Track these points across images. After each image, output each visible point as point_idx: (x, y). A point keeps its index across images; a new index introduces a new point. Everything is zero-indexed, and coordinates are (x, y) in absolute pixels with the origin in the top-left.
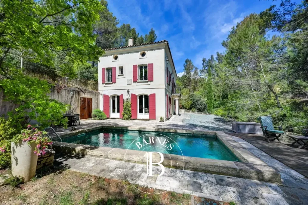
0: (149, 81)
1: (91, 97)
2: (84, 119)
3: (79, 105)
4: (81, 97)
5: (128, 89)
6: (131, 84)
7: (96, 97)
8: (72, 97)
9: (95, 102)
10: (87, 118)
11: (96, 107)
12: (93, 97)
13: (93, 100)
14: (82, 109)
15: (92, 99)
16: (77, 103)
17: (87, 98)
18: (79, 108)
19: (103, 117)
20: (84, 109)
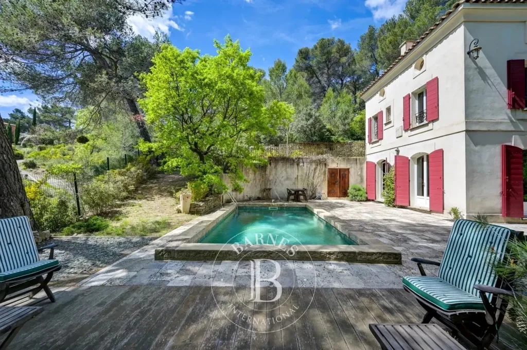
0: (430, 122)
1: (348, 167)
2: (334, 197)
3: (327, 179)
4: (329, 167)
5: (397, 148)
6: (401, 136)
7: (359, 166)
8: (315, 169)
9: (356, 174)
10: (339, 197)
11: (359, 181)
12: (351, 167)
13: (352, 171)
14: (331, 184)
15: (348, 169)
16: (323, 176)
17: (340, 169)
18: (327, 182)
19: (358, 198)
20: (334, 184)
